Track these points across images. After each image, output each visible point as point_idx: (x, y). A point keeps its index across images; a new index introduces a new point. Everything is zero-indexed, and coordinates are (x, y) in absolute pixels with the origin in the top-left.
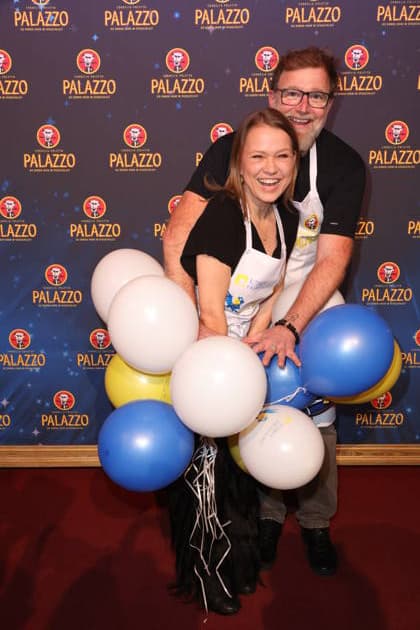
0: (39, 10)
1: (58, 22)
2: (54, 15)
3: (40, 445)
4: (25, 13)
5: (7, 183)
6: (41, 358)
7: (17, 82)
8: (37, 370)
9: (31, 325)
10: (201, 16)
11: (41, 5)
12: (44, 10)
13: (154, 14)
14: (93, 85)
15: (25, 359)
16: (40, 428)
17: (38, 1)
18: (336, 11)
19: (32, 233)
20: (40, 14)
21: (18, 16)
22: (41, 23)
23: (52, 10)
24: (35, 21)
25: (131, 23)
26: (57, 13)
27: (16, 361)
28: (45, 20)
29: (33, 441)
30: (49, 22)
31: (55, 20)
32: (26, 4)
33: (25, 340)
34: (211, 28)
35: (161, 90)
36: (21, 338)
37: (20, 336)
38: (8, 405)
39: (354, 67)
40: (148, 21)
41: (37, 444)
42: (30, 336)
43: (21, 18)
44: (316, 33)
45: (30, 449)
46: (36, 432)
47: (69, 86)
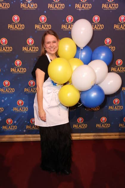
0: (28, 3)
1: (34, 7)
2: (33, 5)
3: (26, 135)
4: (24, 4)
5: (17, 56)
6: (27, 108)
7: (21, 25)
8: (25, 112)
9: (24, 99)
10: (77, 6)
11: (29, 2)
12: (30, 3)
13: (63, 5)
14: (44, 26)
15: (22, 109)
16: (26, 129)
17: (28, 1)
18: (117, 5)
19: (25, 71)
20: (29, 4)
21: (22, 5)
22: (29, 7)
23: (32, 3)
24: (27, 6)
25: (56, 7)
26: (34, 4)
27: (19, 109)
28: (30, 6)
29: (24, 134)
30: (31, 7)
31: (33, 6)
32: (24, 1)
33: (22, 103)
34: (80, 9)
35: (65, 28)
36: (21, 103)
37: (20, 102)
38: (16, 123)
39: (122, 22)
40: (61, 7)
41: (25, 134)
42: (23, 102)
43: (23, 5)
44: (111, 11)
45: (23, 136)
46: (25, 131)
47: (37, 27)
